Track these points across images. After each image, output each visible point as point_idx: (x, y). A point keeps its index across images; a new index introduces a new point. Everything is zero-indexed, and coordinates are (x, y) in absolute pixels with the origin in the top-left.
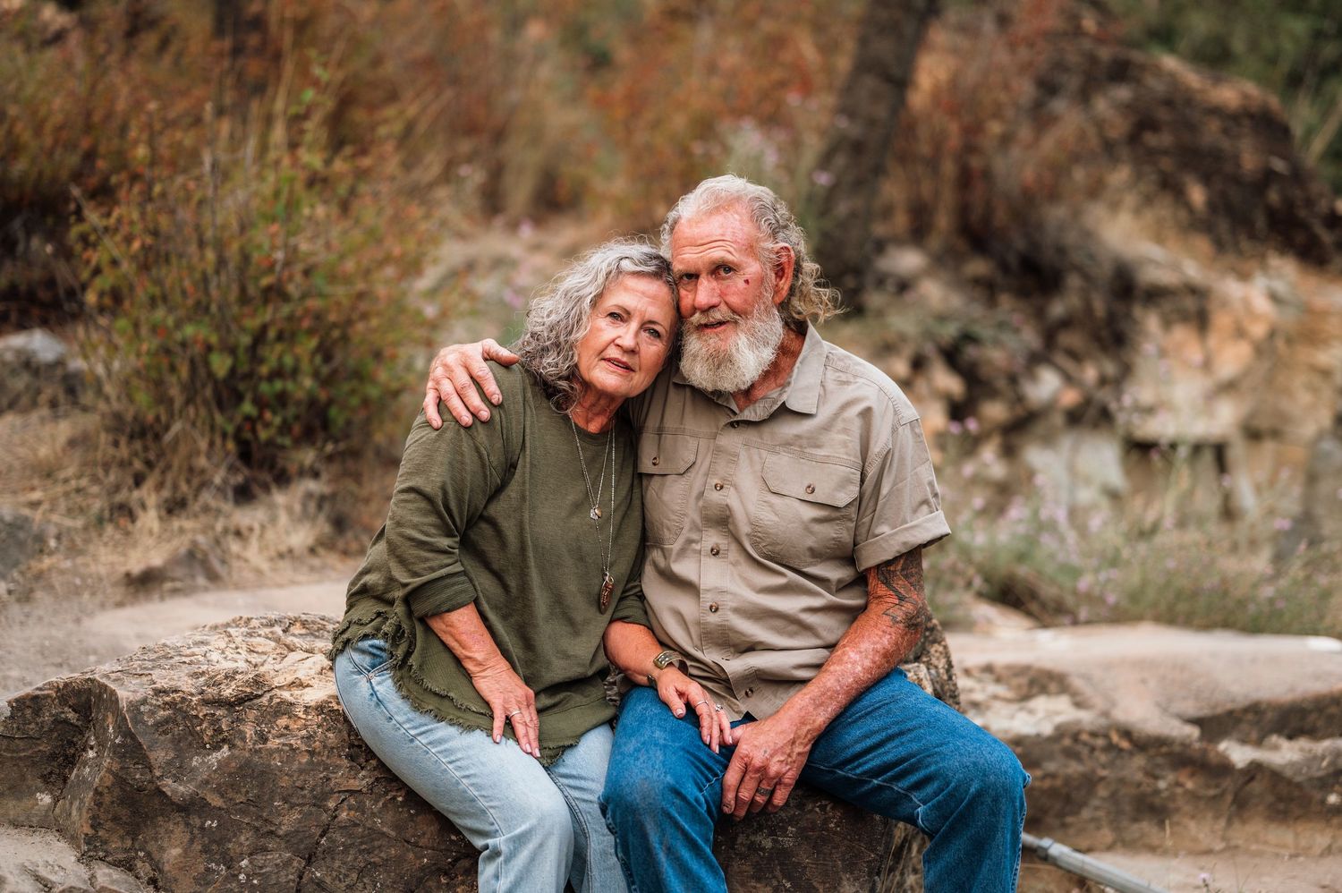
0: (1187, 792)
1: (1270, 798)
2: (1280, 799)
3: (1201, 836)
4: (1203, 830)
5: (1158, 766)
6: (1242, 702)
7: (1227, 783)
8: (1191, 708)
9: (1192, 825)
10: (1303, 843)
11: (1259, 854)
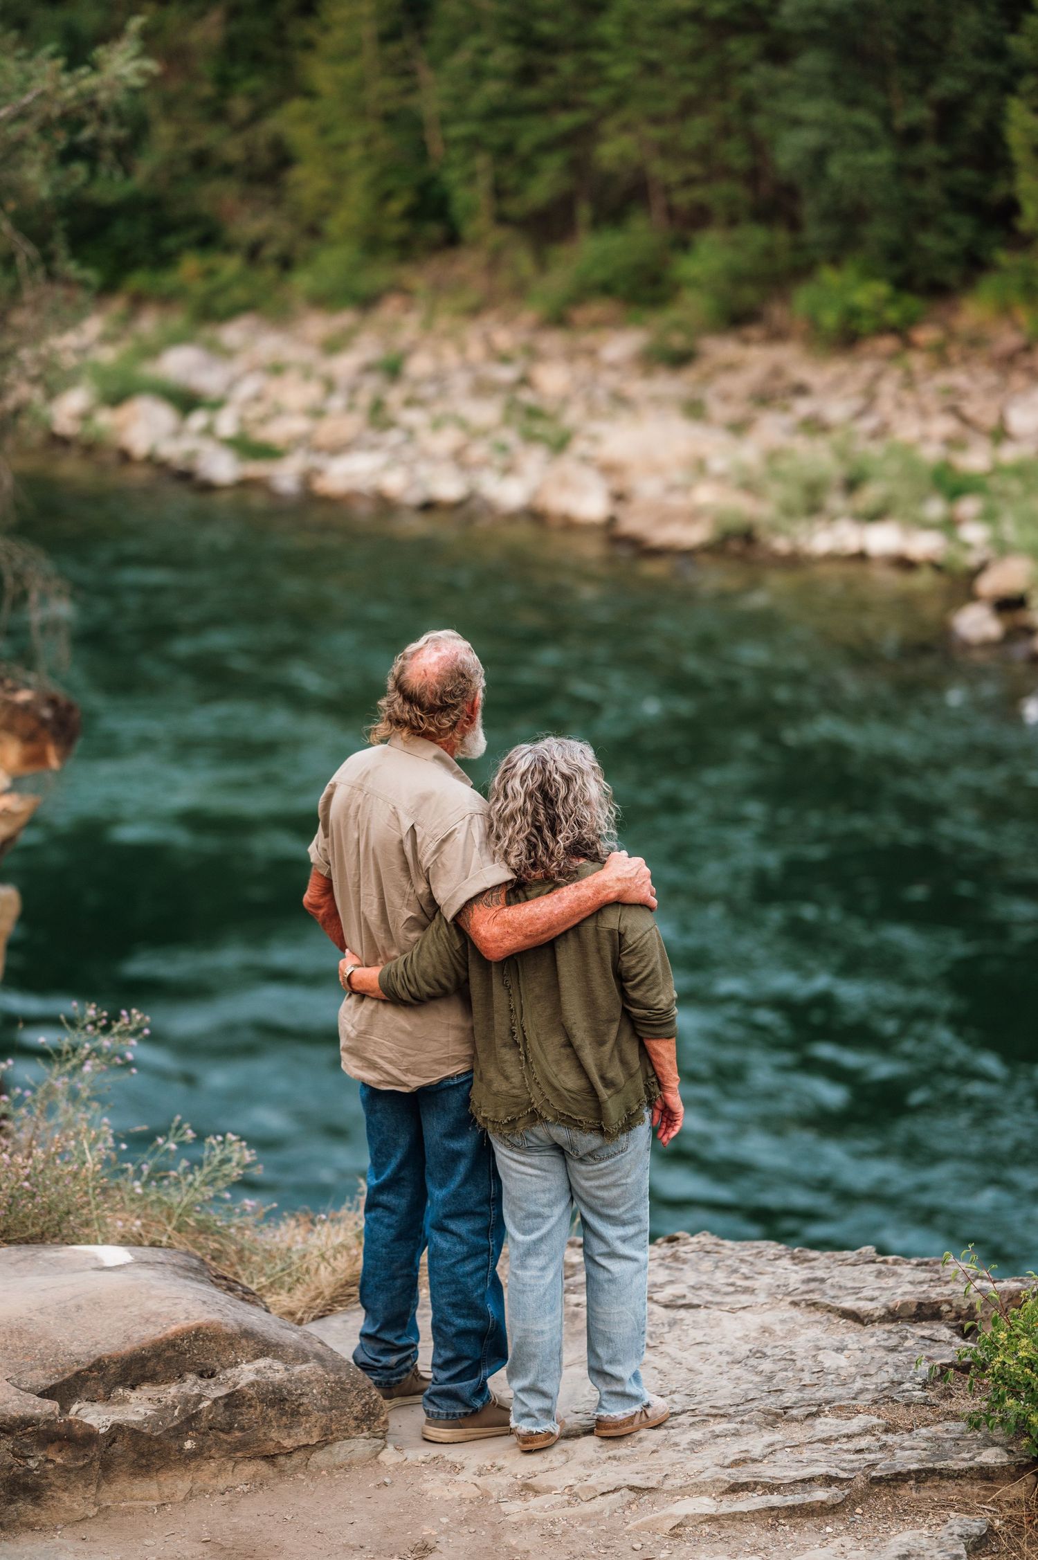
0: (58, 1466)
1: (132, 1456)
2: (142, 1455)
3: (75, 1506)
4: (74, 1501)
5: (26, 1446)
6: (87, 1361)
7: (94, 1451)
8: (42, 1378)
9: (65, 1496)
10: (167, 1491)
11: (129, 1512)
